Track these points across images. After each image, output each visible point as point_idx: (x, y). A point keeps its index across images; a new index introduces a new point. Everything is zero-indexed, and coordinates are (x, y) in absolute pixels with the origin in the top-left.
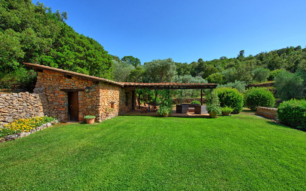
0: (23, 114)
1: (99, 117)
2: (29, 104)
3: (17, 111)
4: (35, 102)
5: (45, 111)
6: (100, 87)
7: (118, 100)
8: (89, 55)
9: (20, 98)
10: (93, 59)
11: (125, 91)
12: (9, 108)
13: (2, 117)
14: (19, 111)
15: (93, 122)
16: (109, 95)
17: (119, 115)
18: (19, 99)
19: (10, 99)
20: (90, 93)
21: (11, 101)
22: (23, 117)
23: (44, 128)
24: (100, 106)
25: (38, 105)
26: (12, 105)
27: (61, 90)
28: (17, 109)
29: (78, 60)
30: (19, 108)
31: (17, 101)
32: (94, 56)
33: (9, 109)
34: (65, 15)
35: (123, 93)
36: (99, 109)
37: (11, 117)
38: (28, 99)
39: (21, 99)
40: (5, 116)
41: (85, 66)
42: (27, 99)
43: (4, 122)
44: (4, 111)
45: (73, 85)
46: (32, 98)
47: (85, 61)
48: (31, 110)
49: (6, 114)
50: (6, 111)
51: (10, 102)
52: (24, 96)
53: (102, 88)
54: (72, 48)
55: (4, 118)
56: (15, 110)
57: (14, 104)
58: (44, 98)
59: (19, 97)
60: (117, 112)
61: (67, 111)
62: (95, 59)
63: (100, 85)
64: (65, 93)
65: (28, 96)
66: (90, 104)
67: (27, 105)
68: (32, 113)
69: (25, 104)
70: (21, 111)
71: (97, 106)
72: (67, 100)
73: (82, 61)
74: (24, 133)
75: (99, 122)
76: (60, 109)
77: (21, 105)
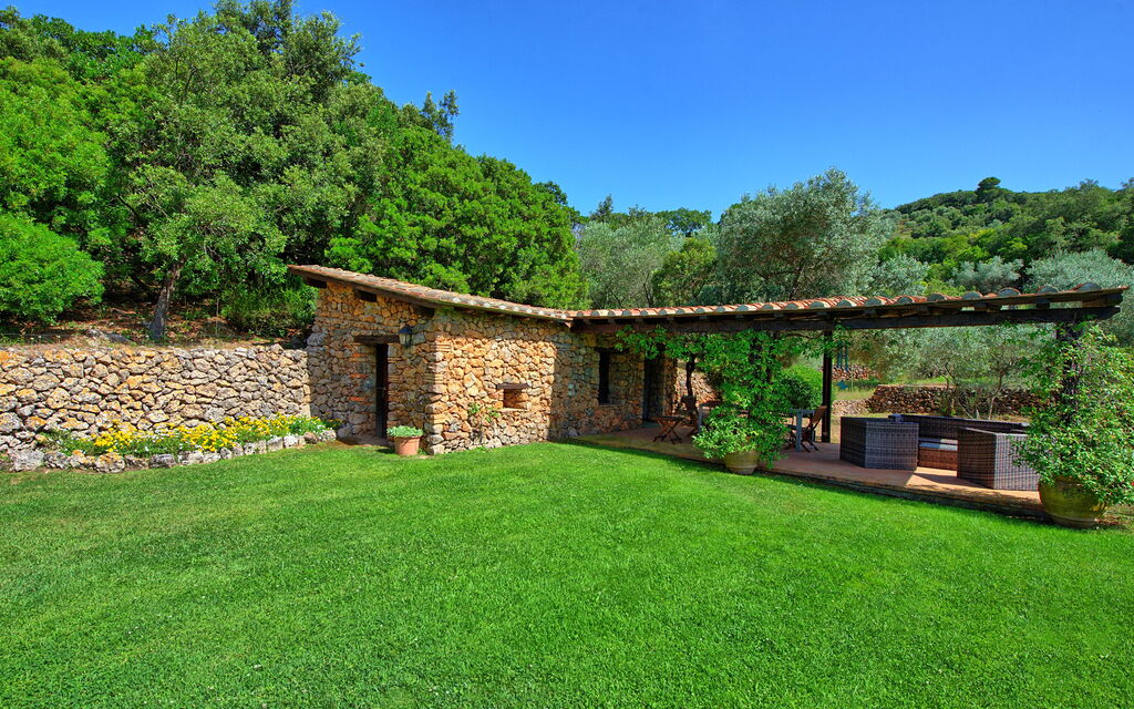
0: (252, 405)
1: (434, 434)
2: (273, 378)
3: (236, 394)
4: (293, 373)
5: (319, 403)
6: (441, 328)
7: (552, 378)
8: (465, 219)
9: (252, 359)
10: (480, 231)
11: (593, 344)
12: (218, 385)
13: (198, 406)
14: (243, 394)
15: (412, 448)
16: (490, 356)
17: (551, 438)
18: (248, 362)
19: (224, 361)
20: (414, 349)
21: (226, 368)
22: (251, 412)
23: (270, 448)
24: (437, 397)
25: (299, 384)
26: (227, 378)
27: (358, 339)
28: (238, 391)
29: (431, 242)
30: (243, 388)
31: (244, 369)
32: (482, 221)
33: (219, 388)
34: (449, 102)
35: (583, 351)
36: (434, 406)
37: (222, 410)
38: (275, 364)
39: (254, 364)
40: (205, 406)
41: (455, 258)
42: (270, 364)
43: (202, 419)
44: (205, 393)
45: (379, 323)
46: (285, 361)
47: (453, 239)
48: (277, 396)
49: (208, 400)
50: (211, 394)
51: (222, 371)
52: (263, 356)
53: (448, 329)
54: (413, 204)
55: (201, 411)
56: (232, 393)
57: (234, 375)
58: (323, 363)
59: (248, 358)
60: (542, 426)
61: (373, 406)
62: (486, 230)
63: (440, 320)
64: (365, 350)
65: (274, 356)
66: (414, 387)
67: (269, 381)
68: (278, 402)
69: (263, 378)
70: (250, 395)
71: (428, 395)
72: (375, 371)
73: (444, 241)
74: (199, 453)
75: (431, 453)
76: (353, 399)
77: (252, 380)
